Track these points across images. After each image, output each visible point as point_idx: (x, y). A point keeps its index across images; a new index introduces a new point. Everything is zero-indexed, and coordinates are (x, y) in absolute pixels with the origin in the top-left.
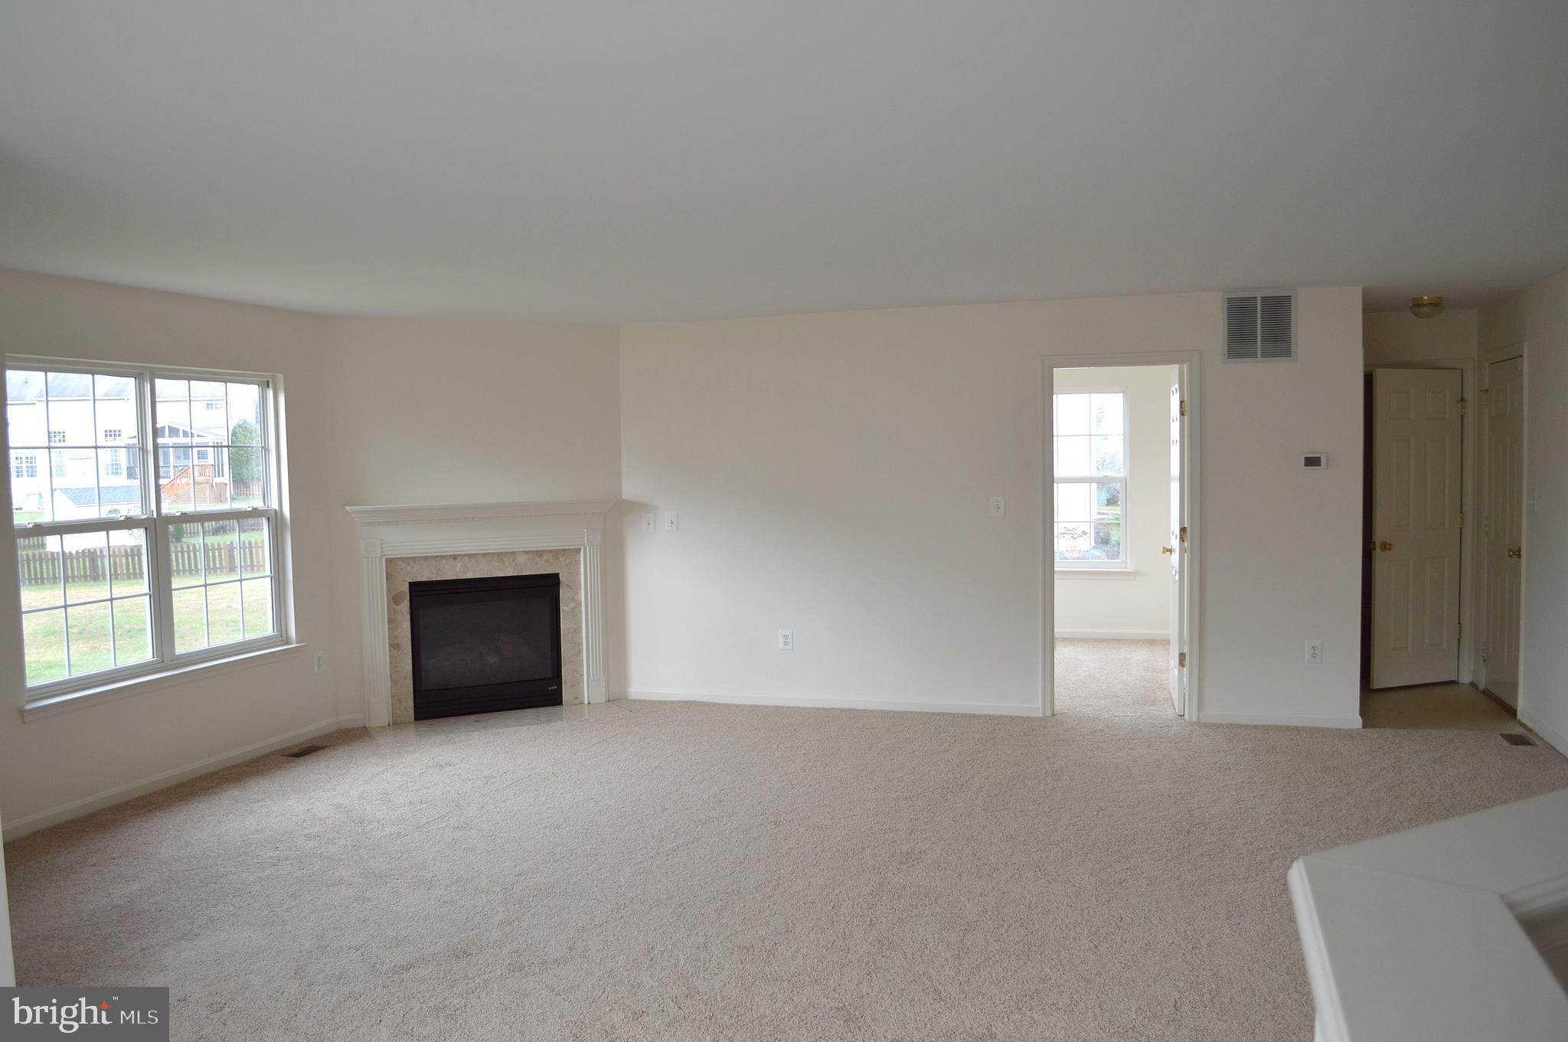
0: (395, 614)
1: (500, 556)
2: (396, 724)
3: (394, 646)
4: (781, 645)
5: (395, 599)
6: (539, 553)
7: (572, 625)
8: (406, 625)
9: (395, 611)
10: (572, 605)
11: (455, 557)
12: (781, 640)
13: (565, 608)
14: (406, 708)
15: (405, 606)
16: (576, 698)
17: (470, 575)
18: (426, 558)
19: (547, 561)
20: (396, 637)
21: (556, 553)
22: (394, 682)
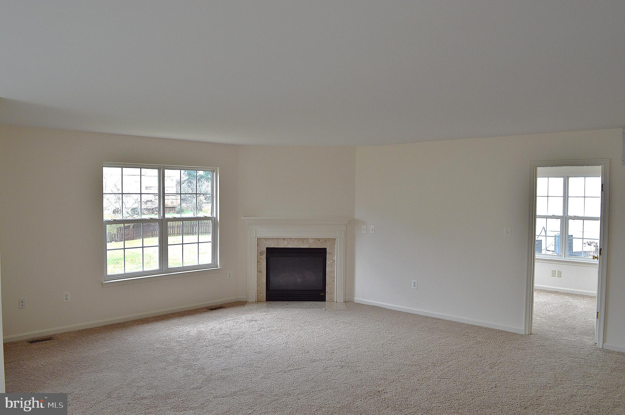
0: (260, 259)
1: (302, 240)
2: (258, 301)
3: (259, 271)
4: (413, 287)
5: (261, 254)
6: (319, 240)
7: (331, 270)
8: (264, 264)
9: (260, 258)
10: (331, 261)
11: (284, 239)
12: (413, 284)
13: (328, 262)
14: (263, 296)
15: (264, 256)
16: (331, 299)
17: (290, 247)
18: (273, 239)
19: (322, 243)
20: (260, 268)
21: (326, 240)
22: (258, 285)
